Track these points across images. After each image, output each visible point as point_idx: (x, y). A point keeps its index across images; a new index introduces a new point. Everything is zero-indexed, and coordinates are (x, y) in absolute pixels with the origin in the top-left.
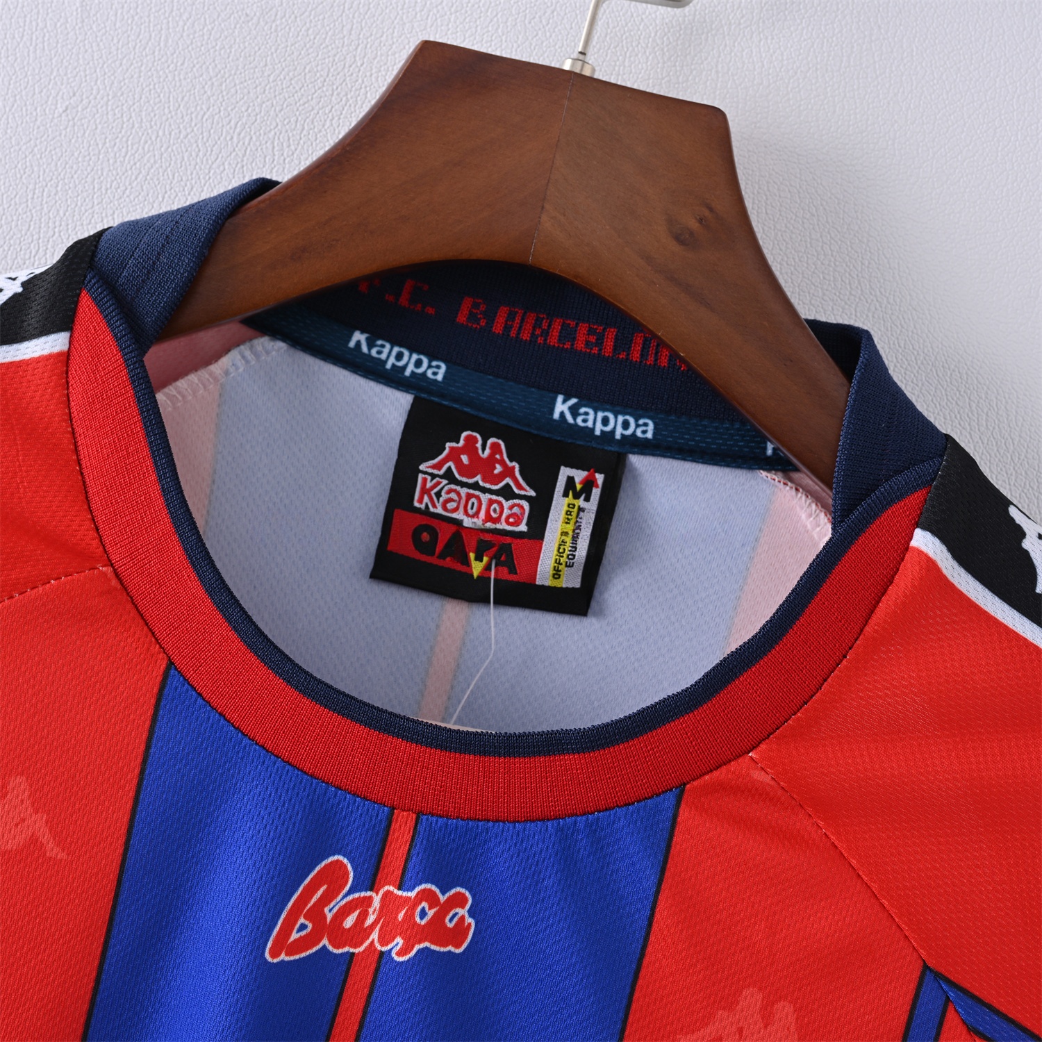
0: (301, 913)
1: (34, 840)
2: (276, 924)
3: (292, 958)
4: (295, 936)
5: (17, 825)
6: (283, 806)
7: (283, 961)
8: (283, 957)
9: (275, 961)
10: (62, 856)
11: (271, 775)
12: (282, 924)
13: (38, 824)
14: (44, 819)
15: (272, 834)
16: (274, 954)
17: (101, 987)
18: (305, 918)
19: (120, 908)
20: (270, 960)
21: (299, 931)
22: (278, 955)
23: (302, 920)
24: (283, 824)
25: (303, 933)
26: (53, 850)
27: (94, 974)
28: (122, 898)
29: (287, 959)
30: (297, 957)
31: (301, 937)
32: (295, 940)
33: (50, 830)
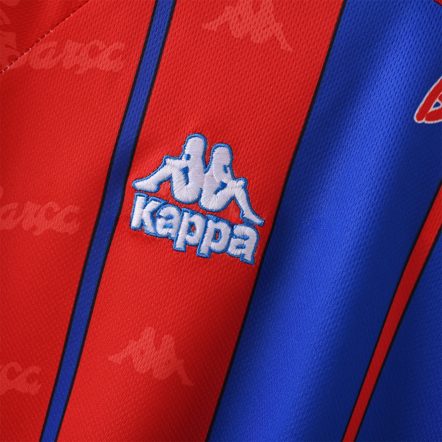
0: (437, 96)
1: (274, 38)
2: (422, 100)
3: (429, 122)
4: (432, 109)
5: (264, 29)
6: (433, 28)
7: (423, 123)
8: (424, 121)
9: (420, 122)
10: (290, 49)
11: (426, 9)
12: (426, 100)
13: (277, 29)
14: (281, 26)
15: (424, 45)
16: (420, 118)
17: (306, 132)
18: (440, 99)
19: (322, 85)
20: (416, 121)
21: (435, 106)
22: (422, 119)
23: (437, 100)
24: (432, 39)
25: (437, 108)
26: (285, 45)
27: (302, 123)
28: (324, 78)
29: (426, 122)
30: (432, 122)
31: (435, 111)
32: (432, 112)
33: (284, 33)
